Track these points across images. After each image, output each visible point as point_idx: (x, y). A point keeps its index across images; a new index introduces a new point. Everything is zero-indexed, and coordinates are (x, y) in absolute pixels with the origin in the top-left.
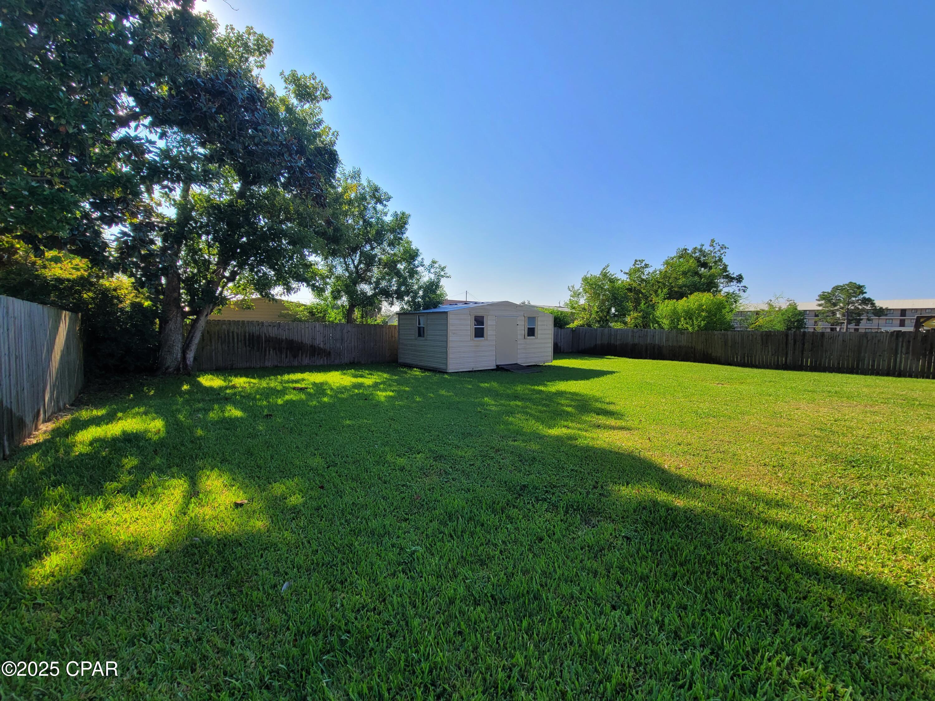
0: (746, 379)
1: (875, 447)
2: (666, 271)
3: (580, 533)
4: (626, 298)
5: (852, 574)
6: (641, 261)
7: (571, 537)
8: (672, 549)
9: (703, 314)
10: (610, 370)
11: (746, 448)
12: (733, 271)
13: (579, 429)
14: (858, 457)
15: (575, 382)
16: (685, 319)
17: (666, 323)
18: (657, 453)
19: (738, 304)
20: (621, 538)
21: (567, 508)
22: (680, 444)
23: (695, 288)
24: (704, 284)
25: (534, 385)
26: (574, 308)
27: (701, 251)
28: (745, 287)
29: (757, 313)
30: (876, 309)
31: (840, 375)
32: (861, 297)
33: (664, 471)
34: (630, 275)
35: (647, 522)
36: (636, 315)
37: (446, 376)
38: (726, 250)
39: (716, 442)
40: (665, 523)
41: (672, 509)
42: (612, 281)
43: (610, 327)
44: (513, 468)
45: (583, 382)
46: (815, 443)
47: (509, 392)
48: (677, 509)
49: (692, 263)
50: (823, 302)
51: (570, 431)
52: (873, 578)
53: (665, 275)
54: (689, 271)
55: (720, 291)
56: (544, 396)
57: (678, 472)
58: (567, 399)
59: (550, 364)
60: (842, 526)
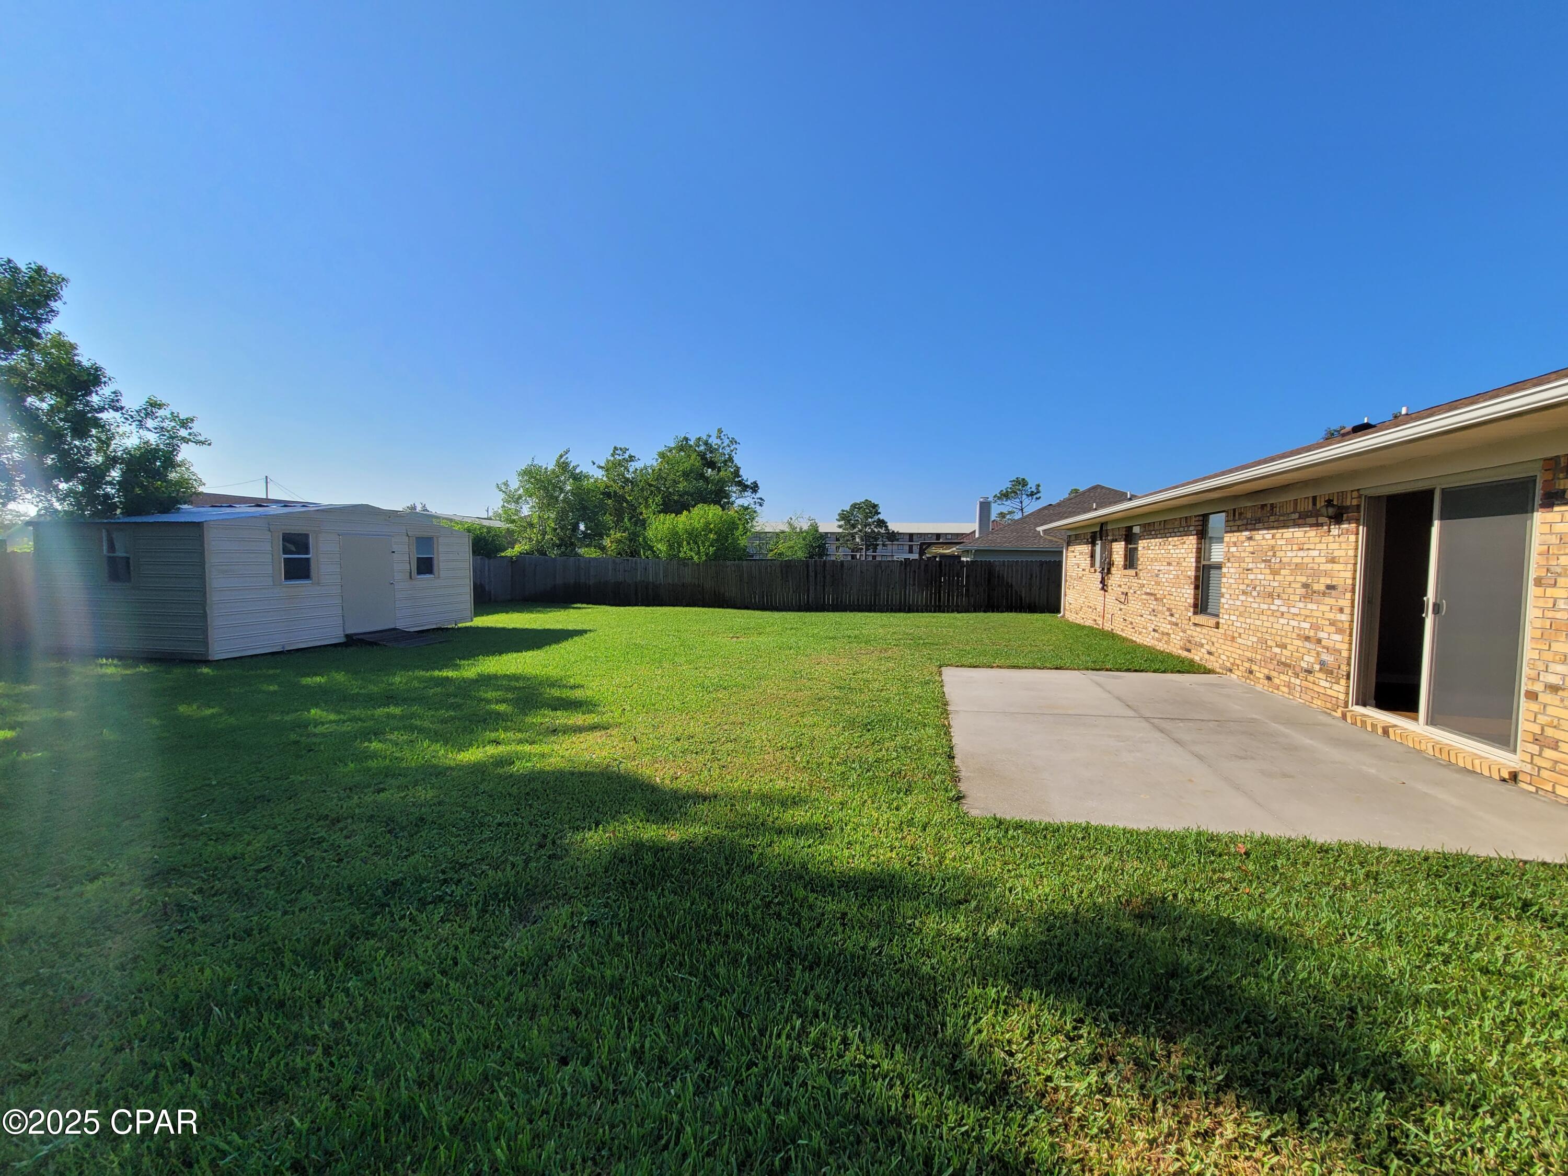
0: (765, 627)
1: (888, 701)
2: (660, 469)
3: (507, 945)
4: (602, 507)
5: (864, 872)
6: (625, 450)
7: (489, 957)
8: (661, 916)
9: (712, 536)
10: (579, 627)
11: (762, 729)
12: (748, 476)
13: (520, 742)
14: (873, 717)
15: (515, 655)
16: (689, 543)
17: (661, 547)
18: (646, 759)
19: (755, 524)
20: (581, 928)
21: (484, 904)
22: (678, 740)
23: (703, 498)
24: (711, 492)
25: (433, 669)
26: (513, 521)
27: (706, 443)
28: (761, 499)
29: (777, 534)
30: (888, 533)
31: (860, 614)
32: (876, 518)
33: (653, 789)
34: (607, 470)
35: (624, 883)
36: (618, 535)
37: (205, 670)
38: (737, 446)
39: (726, 727)
40: (652, 875)
41: (662, 850)
42: (577, 478)
43: (577, 554)
44: (371, 851)
45: (530, 653)
46: (834, 707)
47: (373, 688)
48: (670, 847)
49: (695, 461)
50: (842, 523)
51: (501, 749)
52: (882, 869)
53: (659, 475)
54: (691, 471)
55: (732, 503)
56: (452, 689)
57: (675, 785)
58: (498, 688)
59: (468, 624)
60: (857, 811)
